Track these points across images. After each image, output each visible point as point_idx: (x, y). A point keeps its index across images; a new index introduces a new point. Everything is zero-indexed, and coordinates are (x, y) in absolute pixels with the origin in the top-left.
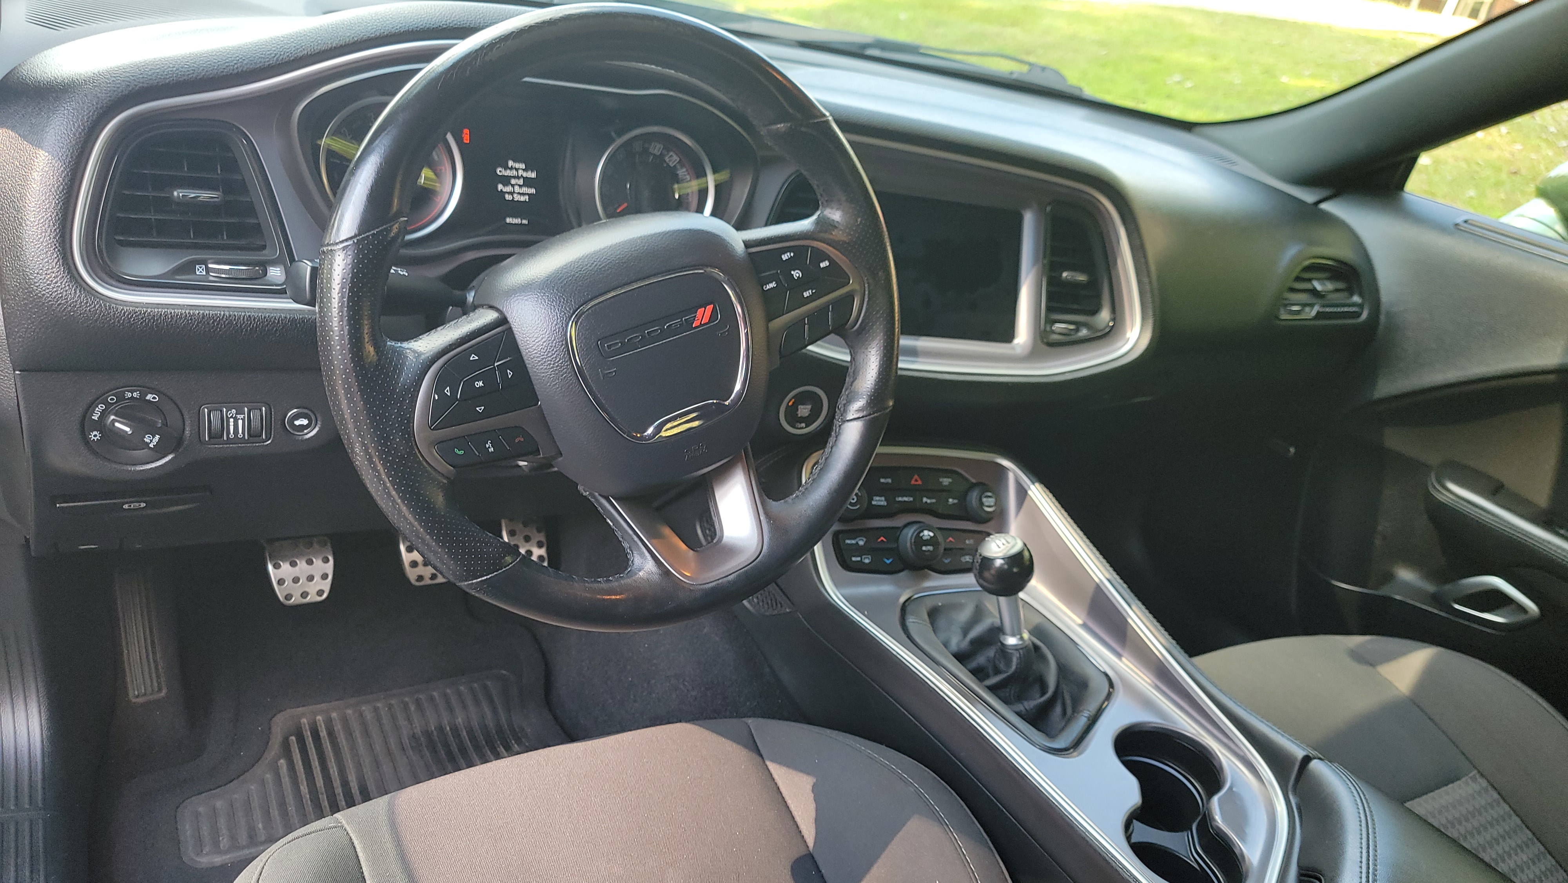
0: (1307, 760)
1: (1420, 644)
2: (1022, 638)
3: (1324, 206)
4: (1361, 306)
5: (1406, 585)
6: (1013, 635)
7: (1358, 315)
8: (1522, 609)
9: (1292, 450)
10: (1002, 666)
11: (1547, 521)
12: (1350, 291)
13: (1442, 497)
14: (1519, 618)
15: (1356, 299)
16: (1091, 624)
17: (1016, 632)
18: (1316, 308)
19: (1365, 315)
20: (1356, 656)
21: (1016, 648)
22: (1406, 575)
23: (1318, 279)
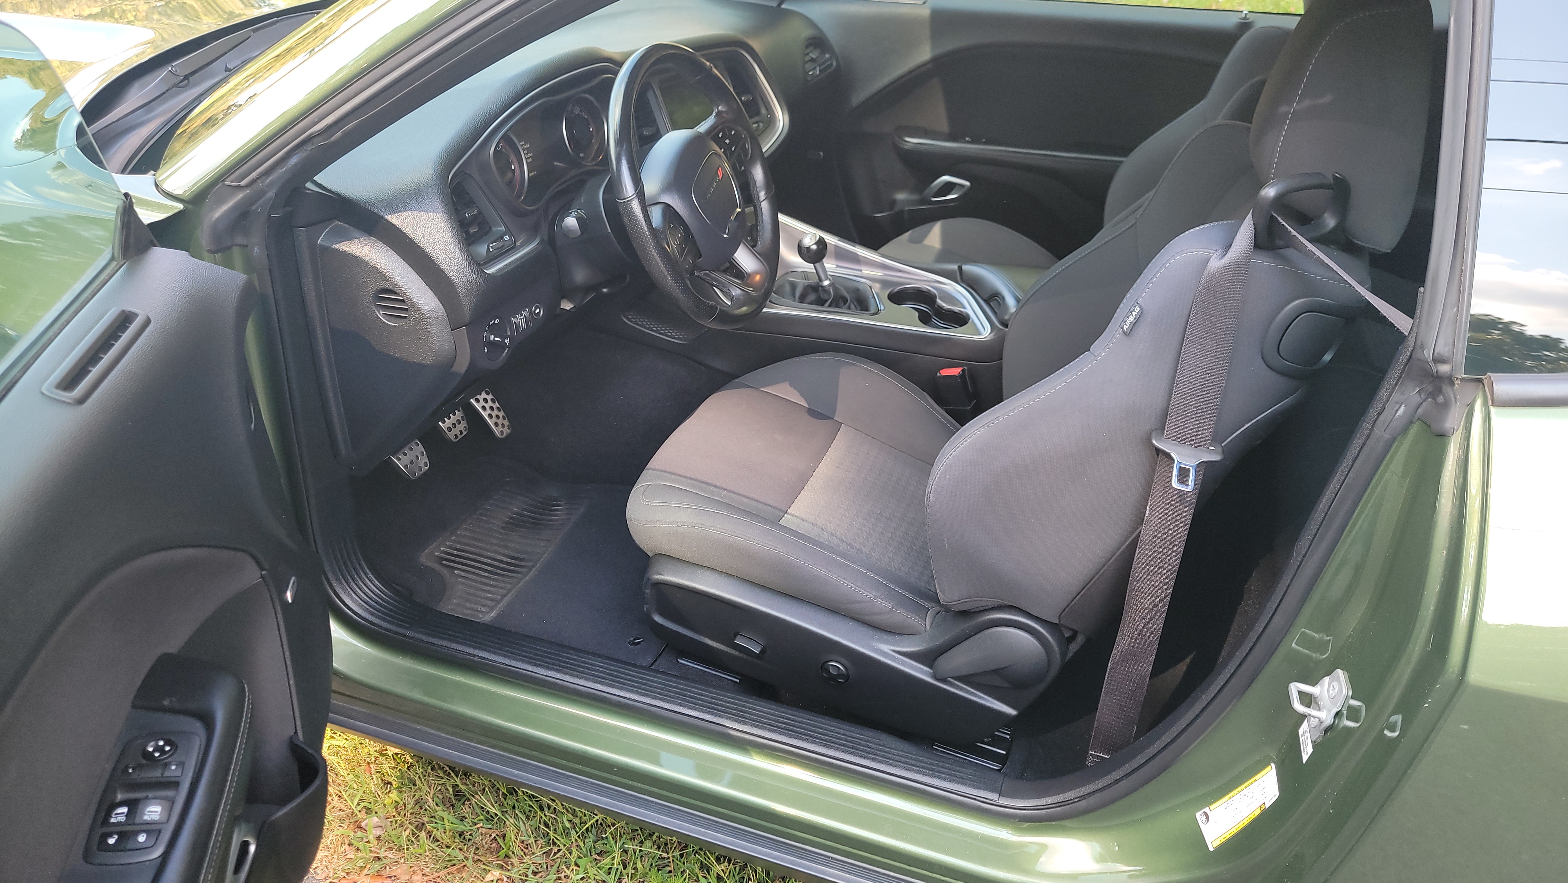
0: (960, 268)
1: (933, 223)
2: (830, 280)
3: (783, 6)
4: (830, 59)
5: (903, 201)
6: (826, 280)
7: (831, 64)
8: (962, 186)
9: (821, 153)
10: (826, 297)
11: (952, 138)
12: (823, 52)
13: (907, 147)
14: (964, 190)
15: (827, 56)
16: (840, 264)
17: (827, 278)
18: (818, 69)
19: (834, 64)
20: (912, 241)
21: (829, 285)
22: (901, 196)
23: (811, 52)
